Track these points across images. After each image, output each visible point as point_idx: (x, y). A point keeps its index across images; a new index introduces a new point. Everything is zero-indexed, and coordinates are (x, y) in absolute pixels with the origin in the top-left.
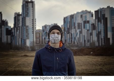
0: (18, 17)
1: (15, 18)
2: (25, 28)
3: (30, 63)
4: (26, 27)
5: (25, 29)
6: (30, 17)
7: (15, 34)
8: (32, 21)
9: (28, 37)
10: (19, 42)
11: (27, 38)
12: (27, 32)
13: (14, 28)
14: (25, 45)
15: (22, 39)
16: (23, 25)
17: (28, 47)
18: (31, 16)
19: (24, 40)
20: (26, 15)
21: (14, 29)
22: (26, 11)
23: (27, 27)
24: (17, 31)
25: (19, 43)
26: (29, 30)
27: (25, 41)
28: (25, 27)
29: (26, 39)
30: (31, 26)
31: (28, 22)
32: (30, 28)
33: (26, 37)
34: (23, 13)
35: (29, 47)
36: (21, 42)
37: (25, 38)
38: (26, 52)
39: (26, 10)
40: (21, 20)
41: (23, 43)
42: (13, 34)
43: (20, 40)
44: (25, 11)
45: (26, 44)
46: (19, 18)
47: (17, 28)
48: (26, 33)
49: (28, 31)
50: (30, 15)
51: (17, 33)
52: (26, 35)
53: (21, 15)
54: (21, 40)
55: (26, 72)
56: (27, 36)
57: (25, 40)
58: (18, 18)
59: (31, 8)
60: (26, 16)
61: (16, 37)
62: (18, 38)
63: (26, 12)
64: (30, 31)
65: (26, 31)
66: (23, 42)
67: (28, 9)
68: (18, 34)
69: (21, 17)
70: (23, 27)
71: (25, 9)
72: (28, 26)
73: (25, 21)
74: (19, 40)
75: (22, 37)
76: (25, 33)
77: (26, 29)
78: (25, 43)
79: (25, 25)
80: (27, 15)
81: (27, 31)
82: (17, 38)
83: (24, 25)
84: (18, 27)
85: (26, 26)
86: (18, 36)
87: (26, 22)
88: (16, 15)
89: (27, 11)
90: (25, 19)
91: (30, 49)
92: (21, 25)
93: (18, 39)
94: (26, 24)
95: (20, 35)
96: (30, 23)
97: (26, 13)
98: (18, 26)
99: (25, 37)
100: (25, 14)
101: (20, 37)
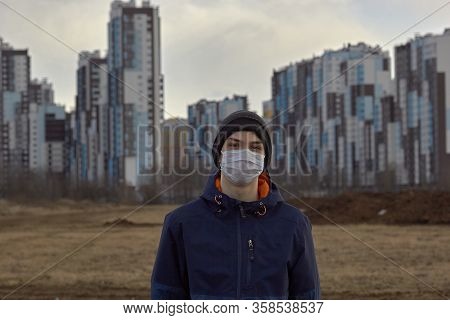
0: (94, 70)
1: (81, 72)
2: (119, 115)
3: (140, 254)
4: (124, 110)
5: (121, 118)
6: (141, 70)
7: (79, 137)
8: (146, 85)
9: (132, 148)
10: (95, 167)
11: (127, 151)
12: (127, 129)
13: (77, 112)
14: (121, 181)
15: (106, 155)
16: (114, 102)
17: (134, 188)
18: (146, 66)
19: (118, 159)
20: (124, 60)
21: (78, 118)
22: (123, 45)
23: (127, 108)
24: (88, 125)
25: (95, 174)
26: (134, 121)
27: (121, 166)
28: (120, 110)
29: (124, 156)
30: (142, 107)
31: (133, 88)
32: (140, 114)
33: (125, 147)
34: (114, 55)
35: (137, 189)
36: (106, 168)
37: (121, 154)
38: (122, 207)
39: (125, 39)
40: (104, 82)
41: (114, 174)
42: (75, 137)
43: (101, 158)
44: (119, 46)
45: (123, 177)
46: (96, 73)
47: (89, 114)
48: (124, 132)
49: (131, 126)
50: (141, 62)
51: (87, 132)
52: (125, 142)
53: (104, 61)
54: (106, 161)
55: (125, 288)
56: (128, 144)
57: (121, 159)
58: (92, 73)
59: (146, 36)
60: (124, 67)
61: (85, 149)
62: (92, 151)
63: (124, 50)
64: (141, 123)
65: (125, 127)
66: (114, 166)
67: (131, 38)
68: (91, 138)
69: (104, 70)
70: (112, 110)
71: (119, 38)
72: (131, 106)
73: (120, 85)
74: (95, 160)
75: (107, 149)
76: (120, 133)
77: (124, 118)
78: (120, 172)
79: (120, 99)
80: (127, 63)
81: (128, 123)
82: (88, 151)
83: (118, 103)
84: (94, 109)
85: (124, 105)
86: (91, 144)
87: (123, 89)
88: (86, 63)
89: (126, 47)
90: (120, 77)
91: (140, 198)
92: (103, 100)
93: (92, 157)
94: (123, 96)
95: (102, 141)
96: (141, 91)
97: (126, 54)
98: (92, 106)
99: (120, 147)
100: (120, 59)
101: (102, 149)
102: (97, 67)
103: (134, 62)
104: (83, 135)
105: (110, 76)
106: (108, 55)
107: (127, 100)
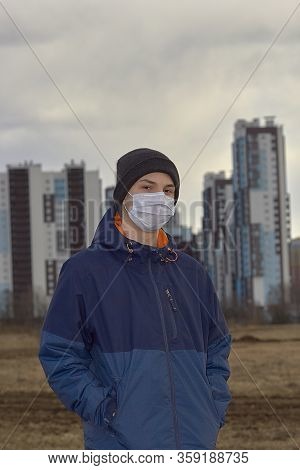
0: (220, 191)
1: (207, 194)
2: (246, 235)
3: (263, 365)
4: (251, 230)
5: (248, 239)
6: (266, 189)
7: (206, 258)
8: (272, 205)
9: (260, 268)
10: (223, 289)
11: (255, 271)
12: (255, 249)
13: (205, 234)
14: (250, 301)
15: (234, 276)
16: (240, 223)
17: (261, 308)
18: (272, 186)
19: (246, 280)
20: (249, 180)
21: (205, 240)
22: (248, 164)
23: (254, 228)
24: (216, 245)
25: (223, 295)
26: (261, 241)
27: (249, 286)
28: (246, 230)
29: (252, 277)
30: (269, 226)
31: (260, 209)
32: (267, 233)
33: (252, 267)
34: (239, 175)
35: (266, 309)
36: (234, 288)
37: (248, 274)
38: (252, 327)
39: (250, 160)
40: (230, 200)
41: (242, 295)
42: (202, 258)
43: (228, 279)
44: (244, 165)
45: (252, 297)
46: (222, 194)
47: (216, 234)
48: (252, 252)
49: (258, 246)
50: (266, 181)
51: (214, 253)
52: (252, 263)
53: (230, 182)
54: (234, 282)
55: (245, 397)
56: (255, 264)
57: (249, 280)
58: (217, 194)
59: (270, 155)
60: (249, 187)
61: (213, 269)
62: (219, 272)
63: (249, 170)
64: (268, 244)
65: (252, 246)
66: (242, 287)
67: (256, 158)
68: (218, 260)
69: (229, 191)
70: (238, 230)
71: (243, 158)
72: (258, 226)
73: (246, 205)
74: (223, 281)
75: (234, 269)
76: (247, 253)
77: (251, 239)
78: (248, 292)
79: (246, 219)
80: (252, 183)
81: (255, 243)
82: (215, 273)
83: (244, 223)
84: (221, 230)
85: (251, 225)
86: (219, 265)
87: (249, 209)
88: (211, 184)
89: (251, 167)
90: (245, 197)
91: (269, 318)
92: (229, 221)
93: (219, 278)
94: (249, 216)
95: (229, 262)
96: (267, 211)
97: (251, 175)
98: (218, 227)
99: (248, 268)
100: (245, 180)
101: (230, 269)
102: (223, 187)
103: (259, 181)
104: (210, 256)
105: (235, 196)
106: (233, 176)
107: (254, 220)
